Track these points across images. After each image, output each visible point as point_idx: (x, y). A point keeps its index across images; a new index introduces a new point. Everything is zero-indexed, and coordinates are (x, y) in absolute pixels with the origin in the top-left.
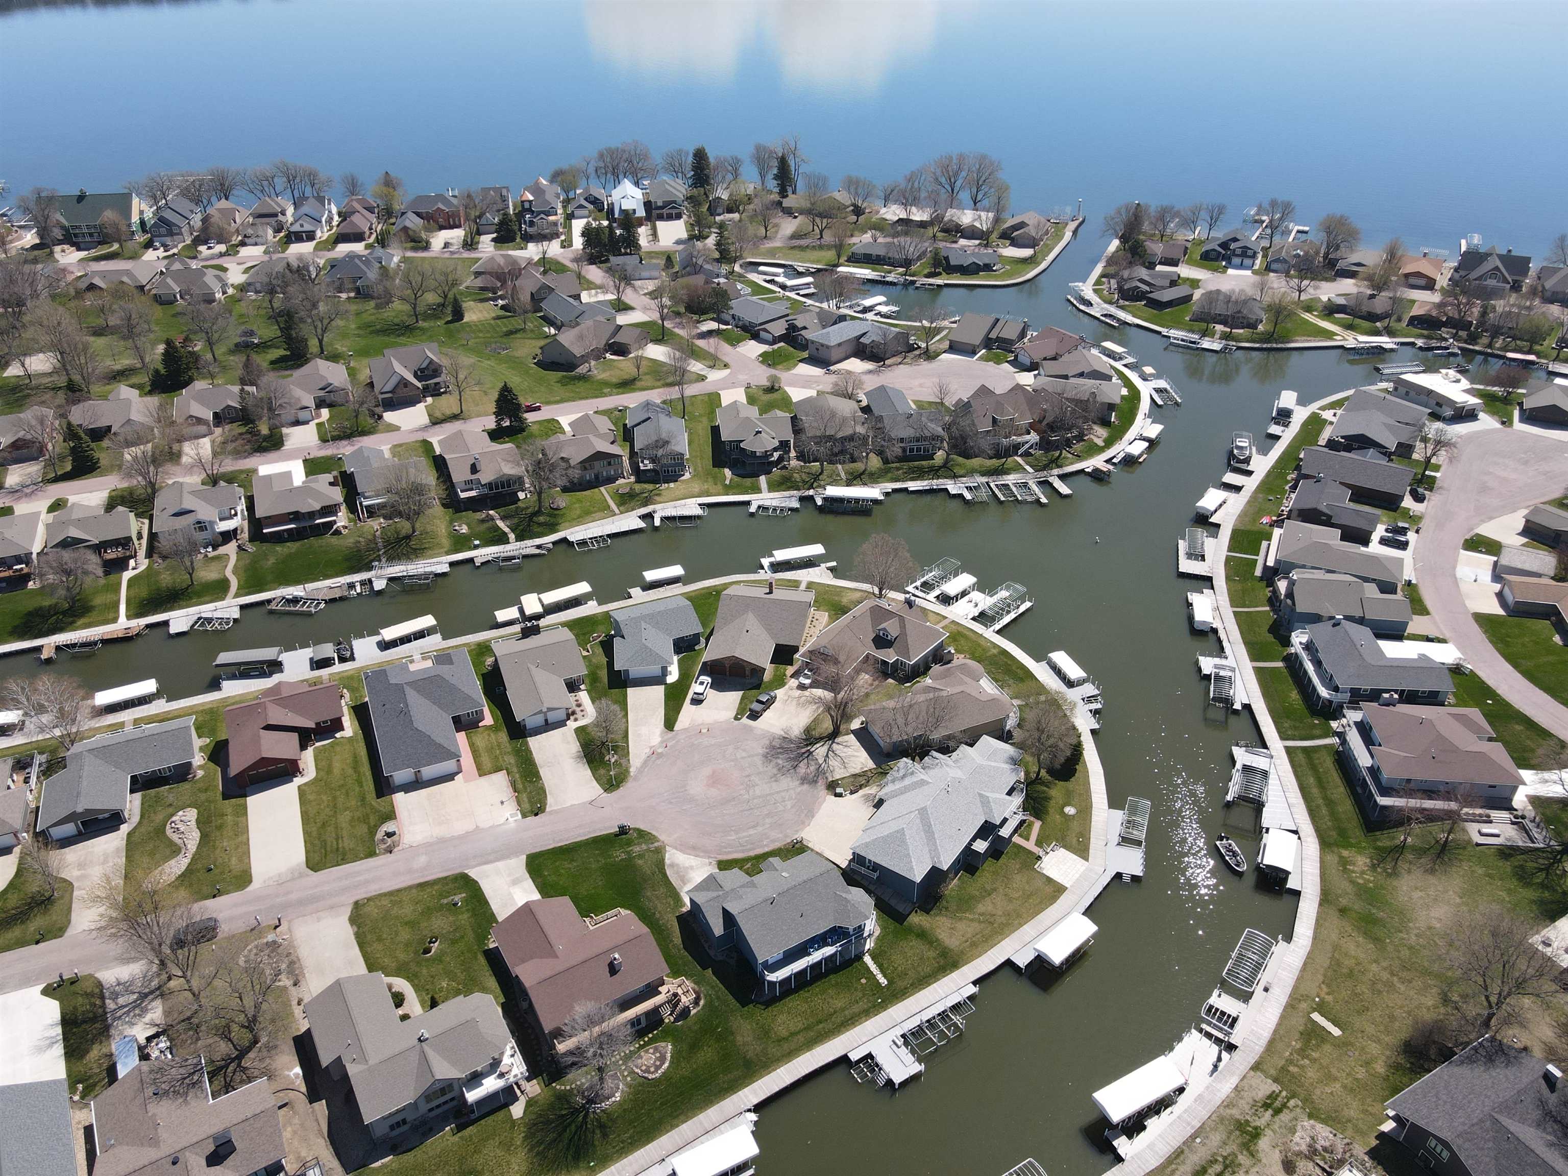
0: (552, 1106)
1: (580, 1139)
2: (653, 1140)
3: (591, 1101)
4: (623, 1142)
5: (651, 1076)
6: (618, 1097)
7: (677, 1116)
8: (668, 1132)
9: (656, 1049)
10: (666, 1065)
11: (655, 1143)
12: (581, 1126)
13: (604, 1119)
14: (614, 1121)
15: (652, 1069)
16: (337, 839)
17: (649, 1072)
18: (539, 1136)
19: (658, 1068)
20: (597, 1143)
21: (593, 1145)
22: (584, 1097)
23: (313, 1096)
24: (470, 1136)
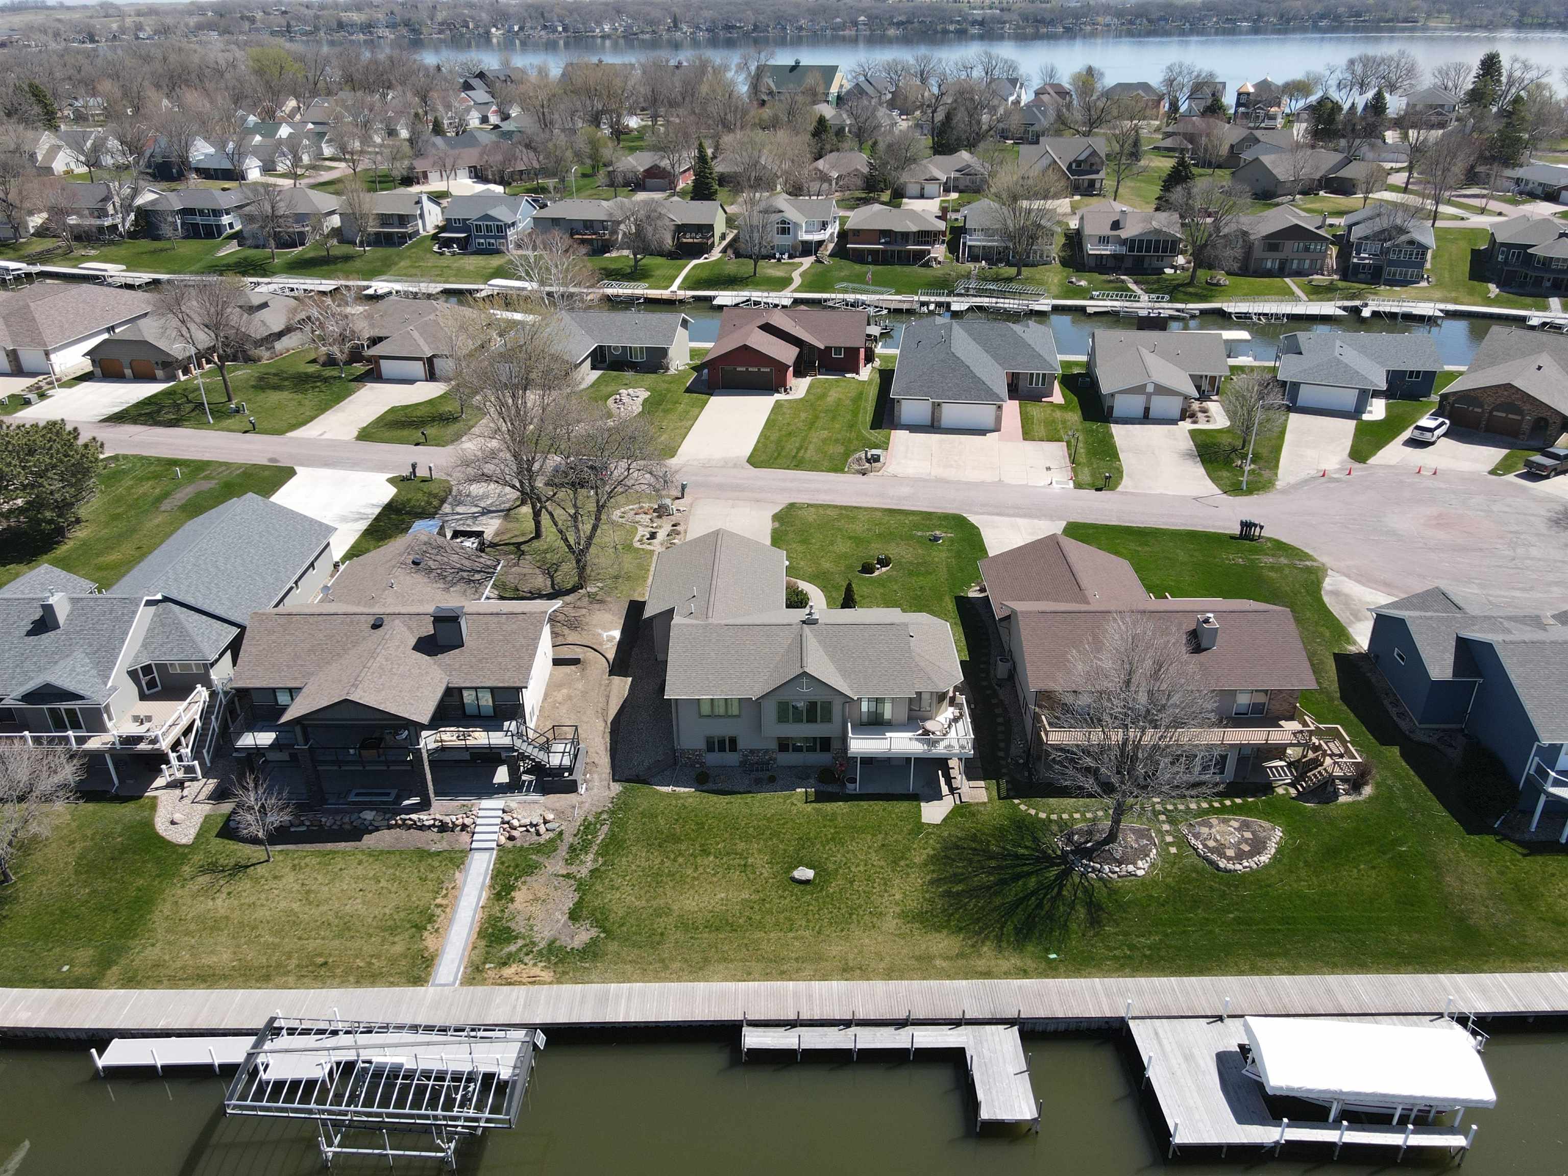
0: (1000, 833)
1: (1040, 906)
2: (1202, 972)
3: (1083, 852)
4: (1132, 947)
5: (1222, 864)
6: (1141, 868)
7: (1271, 955)
8: (1241, 973)
9: (1245, 826)
10: (1264, 858)
11: (1206, 980)
12: (1050, 887)
13: (1101, 893)
14: (1122, 907)
15: (1230, 853)
16: (799, 449)
17: (1222, 855)
18: (959, 866)
19: (1240, 856)
20: (1074, 926)
21: (1065, 927)
22: (1070, 840)
23: (618, 668)
24: (834, 814)
